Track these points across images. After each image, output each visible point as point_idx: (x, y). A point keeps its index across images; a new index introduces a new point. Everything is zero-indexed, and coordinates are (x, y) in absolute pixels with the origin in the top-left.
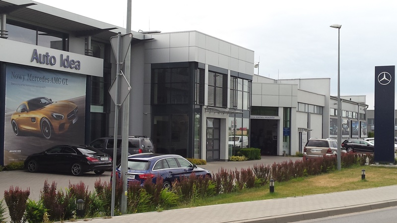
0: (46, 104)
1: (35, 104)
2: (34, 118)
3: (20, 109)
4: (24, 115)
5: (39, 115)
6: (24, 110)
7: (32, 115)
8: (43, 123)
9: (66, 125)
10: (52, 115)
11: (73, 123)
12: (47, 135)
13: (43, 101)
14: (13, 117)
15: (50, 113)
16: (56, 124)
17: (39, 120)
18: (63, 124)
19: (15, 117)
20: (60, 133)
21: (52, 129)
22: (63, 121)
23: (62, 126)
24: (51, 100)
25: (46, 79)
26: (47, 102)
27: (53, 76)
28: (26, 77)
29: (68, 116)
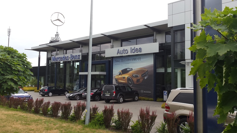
0: (129, 71)
1: (125, 71)
2: (124, 77)
3: (118, 74)
4: (120, 76)
5: (126, 76)
6: (120, 74)
7: (123, 76)
8: (129, 79)
9: (140, 80)
10: (133, 76)
11: (145, 78)
12: (131, 84)
13: (128, 70)
14: (116, 77)
15: (132, 75)
16: (135, 80)
17: (126, 78)
18: (139, 79)
19: (117, 77)
20: (138, 83)
21: (133, 81)
22: (138, 78)
23: (138, 80)
24: (132, 69)
25: (129, 60)
26: (130, 70)
27: (133, 58)
28: (121, 61)
29: (142, 75)
